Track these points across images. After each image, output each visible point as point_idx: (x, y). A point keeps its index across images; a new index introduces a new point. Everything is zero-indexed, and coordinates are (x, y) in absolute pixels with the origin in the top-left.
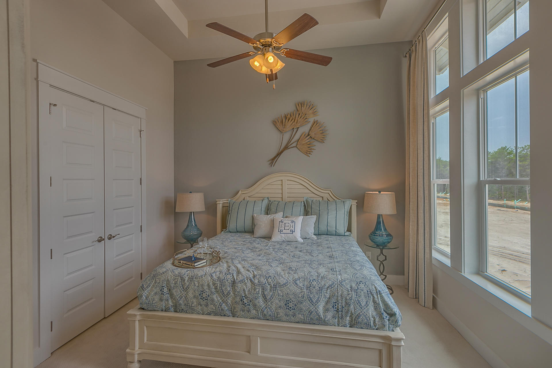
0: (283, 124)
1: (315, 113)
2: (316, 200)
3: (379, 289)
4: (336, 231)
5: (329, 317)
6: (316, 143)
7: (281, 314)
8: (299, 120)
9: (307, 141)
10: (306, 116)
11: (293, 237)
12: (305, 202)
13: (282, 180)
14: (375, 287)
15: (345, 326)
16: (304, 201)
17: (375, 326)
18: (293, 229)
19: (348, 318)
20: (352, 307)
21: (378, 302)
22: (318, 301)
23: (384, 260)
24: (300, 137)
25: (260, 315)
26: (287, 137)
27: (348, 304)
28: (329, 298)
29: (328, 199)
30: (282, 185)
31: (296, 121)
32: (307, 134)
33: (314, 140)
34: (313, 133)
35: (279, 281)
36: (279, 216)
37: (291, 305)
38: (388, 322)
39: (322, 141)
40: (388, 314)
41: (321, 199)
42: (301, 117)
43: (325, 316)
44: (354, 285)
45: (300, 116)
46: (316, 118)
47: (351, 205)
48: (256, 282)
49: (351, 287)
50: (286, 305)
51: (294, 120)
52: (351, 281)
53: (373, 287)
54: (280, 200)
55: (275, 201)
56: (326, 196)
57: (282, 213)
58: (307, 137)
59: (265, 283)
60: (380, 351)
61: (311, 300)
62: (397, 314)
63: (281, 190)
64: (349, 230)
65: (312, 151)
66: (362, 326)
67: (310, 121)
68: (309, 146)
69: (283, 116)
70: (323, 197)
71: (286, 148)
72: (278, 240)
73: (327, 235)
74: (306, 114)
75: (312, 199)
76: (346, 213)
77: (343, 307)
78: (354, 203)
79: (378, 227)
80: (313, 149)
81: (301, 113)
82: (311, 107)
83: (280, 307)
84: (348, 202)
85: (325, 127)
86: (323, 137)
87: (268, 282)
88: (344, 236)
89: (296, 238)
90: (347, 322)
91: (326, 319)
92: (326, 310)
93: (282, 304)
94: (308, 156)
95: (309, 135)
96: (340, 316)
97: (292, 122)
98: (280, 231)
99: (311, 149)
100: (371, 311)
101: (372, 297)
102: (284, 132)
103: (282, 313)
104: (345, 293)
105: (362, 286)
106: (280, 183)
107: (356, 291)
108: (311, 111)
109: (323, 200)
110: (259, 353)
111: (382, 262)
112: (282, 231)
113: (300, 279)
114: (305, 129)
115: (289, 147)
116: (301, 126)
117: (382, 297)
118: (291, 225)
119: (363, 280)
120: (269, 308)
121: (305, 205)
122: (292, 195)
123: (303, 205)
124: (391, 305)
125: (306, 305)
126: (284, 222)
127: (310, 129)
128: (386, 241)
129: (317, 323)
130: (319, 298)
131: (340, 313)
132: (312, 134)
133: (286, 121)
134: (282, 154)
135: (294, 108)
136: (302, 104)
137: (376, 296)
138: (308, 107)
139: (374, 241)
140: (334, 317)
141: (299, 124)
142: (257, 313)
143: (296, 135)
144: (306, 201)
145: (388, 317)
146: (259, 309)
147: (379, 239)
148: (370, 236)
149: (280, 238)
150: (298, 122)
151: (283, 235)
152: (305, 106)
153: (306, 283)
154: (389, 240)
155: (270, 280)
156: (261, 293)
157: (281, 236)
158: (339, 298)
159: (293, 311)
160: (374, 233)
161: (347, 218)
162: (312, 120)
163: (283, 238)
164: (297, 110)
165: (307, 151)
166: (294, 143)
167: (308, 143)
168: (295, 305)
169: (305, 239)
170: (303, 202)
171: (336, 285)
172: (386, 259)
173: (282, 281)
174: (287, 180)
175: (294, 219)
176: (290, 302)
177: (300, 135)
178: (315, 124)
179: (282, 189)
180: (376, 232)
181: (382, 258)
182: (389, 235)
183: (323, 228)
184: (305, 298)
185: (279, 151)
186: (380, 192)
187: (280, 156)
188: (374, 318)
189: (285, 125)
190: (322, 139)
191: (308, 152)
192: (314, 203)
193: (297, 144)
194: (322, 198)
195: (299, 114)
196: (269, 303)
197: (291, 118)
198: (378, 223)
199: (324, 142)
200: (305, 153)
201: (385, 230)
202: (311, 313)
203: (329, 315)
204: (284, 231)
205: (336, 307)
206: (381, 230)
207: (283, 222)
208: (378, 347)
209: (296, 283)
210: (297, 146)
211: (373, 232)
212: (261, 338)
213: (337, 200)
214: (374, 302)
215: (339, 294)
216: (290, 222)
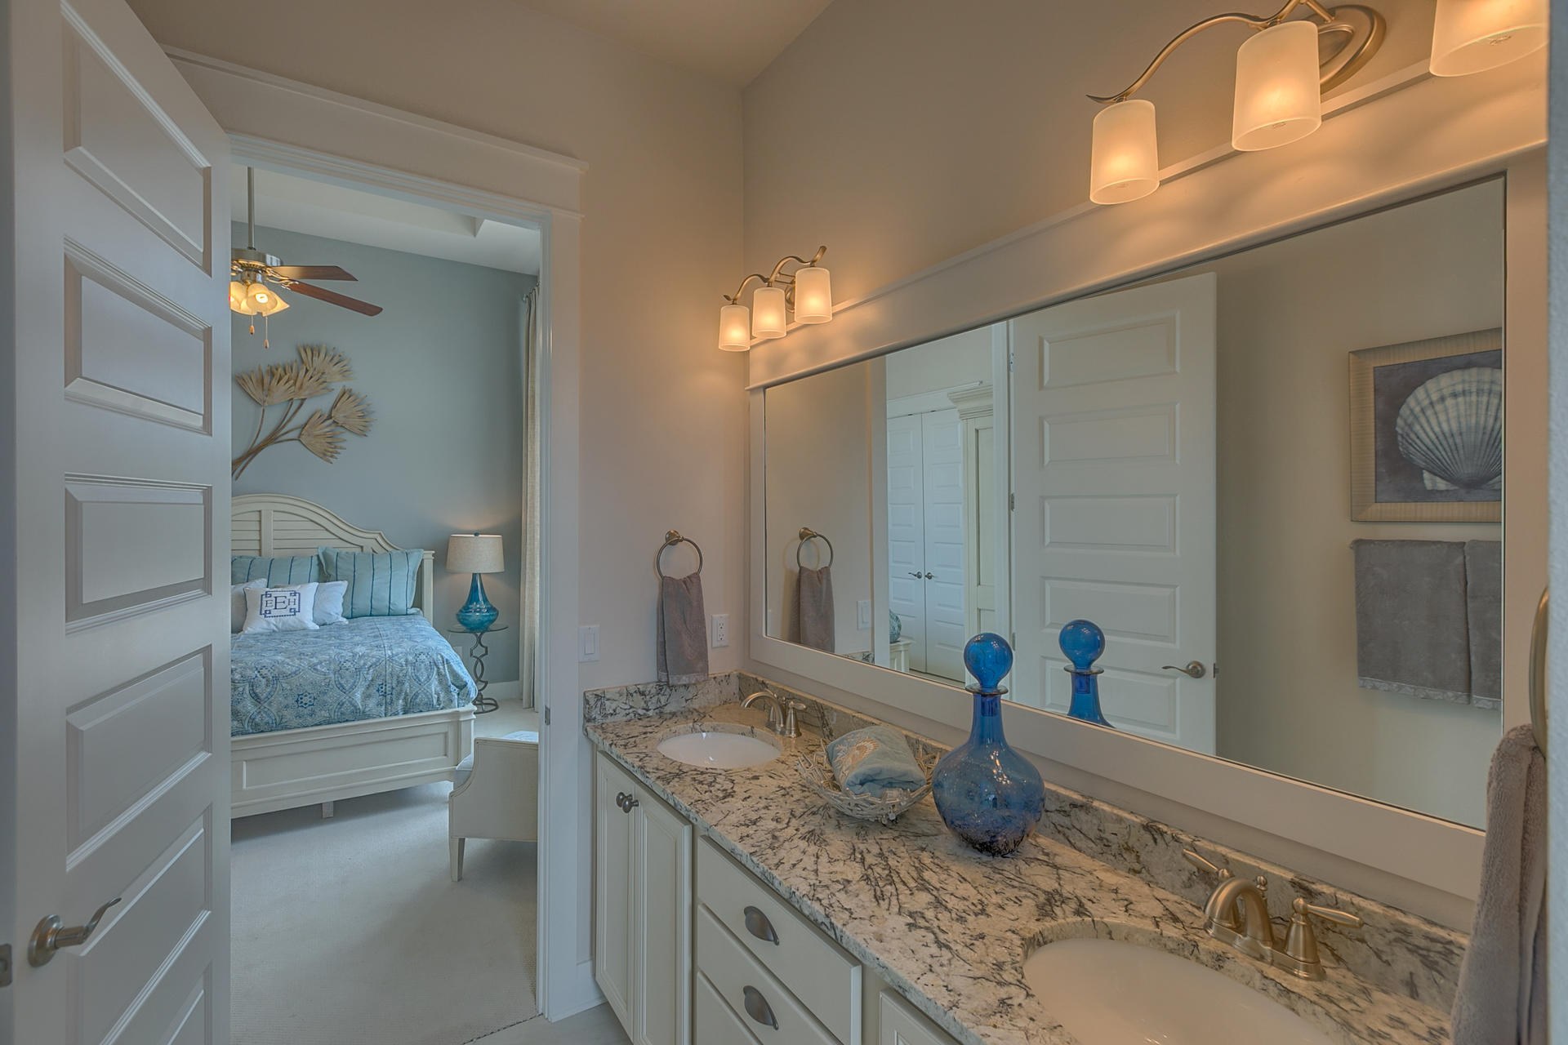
0: (266, 386)
1: (345, 373)
2: (347, 553)
3: (446, 657)
4: (389, 608)
5: (370, 705)
6: (347, 436)
7: (288, 717)
8: (306, 384)
9: (327, 430)
10: (324, 376)
11: (297, 621)
12: (321, 558)
13: (260, 511)
14: (442, 657)
15: (396, 714)
16: (318, 556)
17: (439, 705)
18: (296, 607)
19: (401, 701)
20: (407, 684)
21: (443, 673)
22: (354, 686)
23: (483, 655)
24: (308, 421)
25: (246, 727)
26: (272, 417)
27: (400, 683)
28: (372, 680)
29: (374, 551)
30: (260, 521)
31: (298, 384)
32: (327, 415)
33: (342, 430)
34: (342, 415)
35: (284, 670)
36: (259, 585)
37: (306, 700)
38: (456, 697)
39: (362, 433)
40: (457, 687)
41: (358, 550)
42: (311, 377)
43: (365, 706)
44: (410, 658)
45: (309, 375)
46: (348, 384)
47: (423, 560)
48: (237, 677)
49: (407, 661)
50: (297, 701)
51: (292, 381)
52: (406, 654)
53: (439, 656)
54: (255, 554)
55: (241, 557)
56: (369, 545)
57: (266, 580)
58: (326, 420)
59: (256, 677)
60: (446, 734)
61: (341, 687)
62: (469, 684)
63: (258, 532)
64: (418, 603)
65: (339, 451)
66: (421, 708)
67: (333, 390)
68: (330, 440)
69: (264, 371)
70: (362, 547)
71: (272, 439)
72: (259, 630)
73: (371, 615)
74: (323, 373)
75: (338, 550)
76: (411, 574)
77: (393, 688)
78: (428, 556)
79: (473, 597)
80: (341, 448)
81: (312, 369)
82: (337, 359)
83: (286, 707)
84: (416, 553)
85: (368, 405)
86: (364, 424)
87: (261, 675)
88: (407, 614)
89: (304, 623)
90: (400, 708)
91: (367, 709)
92: (367, 696)
93: (291, 701)
94: (328, 461)
95: (330, 417)
96: (388, 701)
97: (288, 385)
98: (263, 612)
99: (335, 447)
100: (434, 685)
101: (435, 669)
102: (266, 404)
103: (289, 715)
104: (398, 668)
105: (423, 657)
106: (256, 516)
107: (413, 665)
108: (336, 368)
109: (362, 550)
110: (244, 787)
111: (479, 659)
112: (270, 613)
113: (321, 663)
114: (324, 403)
115: (280, 439)
116: (311, 395)
117: (450, 667)
118: (292, 600)
119: (425, 651)
120: (266, 712)
121: (320, 563)
122: (288, 544)
123: (317, 562)
124: (461, 674)
125: (333, 696)
126: (273, 596)
127: (334, 406)
128: (486, 619)
129: (351, 719)
130: (355, 682)
131: (389, 697)
132: (339, 416)
133: (273, 382)
134: (260, 454)
135: (295, 356)
136: (315, 350)
137: (441, 667)
138: (328, 358)
139: (466, 622)
140: (379, 704)
141: (307, 392)
142: (240, 725)
143: (298, 414)
144: (324, 554)
145: (457, 689)
146: (244, 718)
147: (476, 617)
148: (457, 615)
149: (265, 626)
150: (304, 387)
151: (272, 620)
152: (322, 355)
153: (332, 667)
154: (492, 618)
155: (264, 671)
156: (248, 692)
157: (269, 623)
158: (388, 677)
159: (310, 708)
160: (466, 609)
161: (412, 584)
162: (338, 387)
163: (272, 625)
164: (303, 362)
165: (326, 450)
166: (292, 430)
167: (329, 434)
168: (315, 699)
169: (323, 625)
170: (315, 558)
171: (384, 662)
172: (486, 653)
173: (288, 669)
174: (274, 511)
175: (297, 588)
176: (306, 696)
177: (310, 415)
178: (346, 396)
179: (260, 531)
180: (470, 606)
181: (479, 651)
182: (491, 609)
183: (362, 603)
184: (330, 686)
185: (253, 444)
186: (476, 534)
187: (253, 457)
188: (438, 695)
189: (269, 390)
190: (362, 428)
191: (328, 451)
192: (341, 558)
193: (300, 434)
194: (360, 549)
195: (307, 371)
196: (265, 705)
197: (286, 377)
198: (474, 589)
199: (365, 435)
200: (321, 455)
201: (485, 600)
202: (341, 704)
203: (372, 703)
204: (274, 612)
205: (383, 690)
206: (479, 600)
207: (271, 595)
208: (443, 729)
209: (315, 669)
210: (299, 437)
211: (464, 608)
212: (246, 761)
213: (394, 552)
214: (439, 674)
215: (388, 671)
216: (288, 594)
